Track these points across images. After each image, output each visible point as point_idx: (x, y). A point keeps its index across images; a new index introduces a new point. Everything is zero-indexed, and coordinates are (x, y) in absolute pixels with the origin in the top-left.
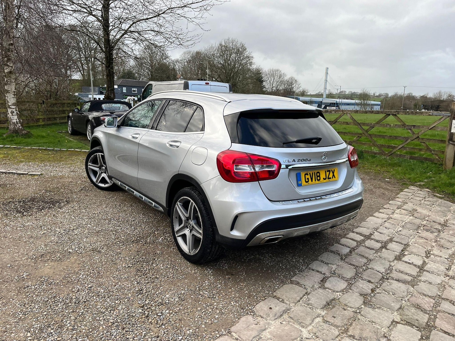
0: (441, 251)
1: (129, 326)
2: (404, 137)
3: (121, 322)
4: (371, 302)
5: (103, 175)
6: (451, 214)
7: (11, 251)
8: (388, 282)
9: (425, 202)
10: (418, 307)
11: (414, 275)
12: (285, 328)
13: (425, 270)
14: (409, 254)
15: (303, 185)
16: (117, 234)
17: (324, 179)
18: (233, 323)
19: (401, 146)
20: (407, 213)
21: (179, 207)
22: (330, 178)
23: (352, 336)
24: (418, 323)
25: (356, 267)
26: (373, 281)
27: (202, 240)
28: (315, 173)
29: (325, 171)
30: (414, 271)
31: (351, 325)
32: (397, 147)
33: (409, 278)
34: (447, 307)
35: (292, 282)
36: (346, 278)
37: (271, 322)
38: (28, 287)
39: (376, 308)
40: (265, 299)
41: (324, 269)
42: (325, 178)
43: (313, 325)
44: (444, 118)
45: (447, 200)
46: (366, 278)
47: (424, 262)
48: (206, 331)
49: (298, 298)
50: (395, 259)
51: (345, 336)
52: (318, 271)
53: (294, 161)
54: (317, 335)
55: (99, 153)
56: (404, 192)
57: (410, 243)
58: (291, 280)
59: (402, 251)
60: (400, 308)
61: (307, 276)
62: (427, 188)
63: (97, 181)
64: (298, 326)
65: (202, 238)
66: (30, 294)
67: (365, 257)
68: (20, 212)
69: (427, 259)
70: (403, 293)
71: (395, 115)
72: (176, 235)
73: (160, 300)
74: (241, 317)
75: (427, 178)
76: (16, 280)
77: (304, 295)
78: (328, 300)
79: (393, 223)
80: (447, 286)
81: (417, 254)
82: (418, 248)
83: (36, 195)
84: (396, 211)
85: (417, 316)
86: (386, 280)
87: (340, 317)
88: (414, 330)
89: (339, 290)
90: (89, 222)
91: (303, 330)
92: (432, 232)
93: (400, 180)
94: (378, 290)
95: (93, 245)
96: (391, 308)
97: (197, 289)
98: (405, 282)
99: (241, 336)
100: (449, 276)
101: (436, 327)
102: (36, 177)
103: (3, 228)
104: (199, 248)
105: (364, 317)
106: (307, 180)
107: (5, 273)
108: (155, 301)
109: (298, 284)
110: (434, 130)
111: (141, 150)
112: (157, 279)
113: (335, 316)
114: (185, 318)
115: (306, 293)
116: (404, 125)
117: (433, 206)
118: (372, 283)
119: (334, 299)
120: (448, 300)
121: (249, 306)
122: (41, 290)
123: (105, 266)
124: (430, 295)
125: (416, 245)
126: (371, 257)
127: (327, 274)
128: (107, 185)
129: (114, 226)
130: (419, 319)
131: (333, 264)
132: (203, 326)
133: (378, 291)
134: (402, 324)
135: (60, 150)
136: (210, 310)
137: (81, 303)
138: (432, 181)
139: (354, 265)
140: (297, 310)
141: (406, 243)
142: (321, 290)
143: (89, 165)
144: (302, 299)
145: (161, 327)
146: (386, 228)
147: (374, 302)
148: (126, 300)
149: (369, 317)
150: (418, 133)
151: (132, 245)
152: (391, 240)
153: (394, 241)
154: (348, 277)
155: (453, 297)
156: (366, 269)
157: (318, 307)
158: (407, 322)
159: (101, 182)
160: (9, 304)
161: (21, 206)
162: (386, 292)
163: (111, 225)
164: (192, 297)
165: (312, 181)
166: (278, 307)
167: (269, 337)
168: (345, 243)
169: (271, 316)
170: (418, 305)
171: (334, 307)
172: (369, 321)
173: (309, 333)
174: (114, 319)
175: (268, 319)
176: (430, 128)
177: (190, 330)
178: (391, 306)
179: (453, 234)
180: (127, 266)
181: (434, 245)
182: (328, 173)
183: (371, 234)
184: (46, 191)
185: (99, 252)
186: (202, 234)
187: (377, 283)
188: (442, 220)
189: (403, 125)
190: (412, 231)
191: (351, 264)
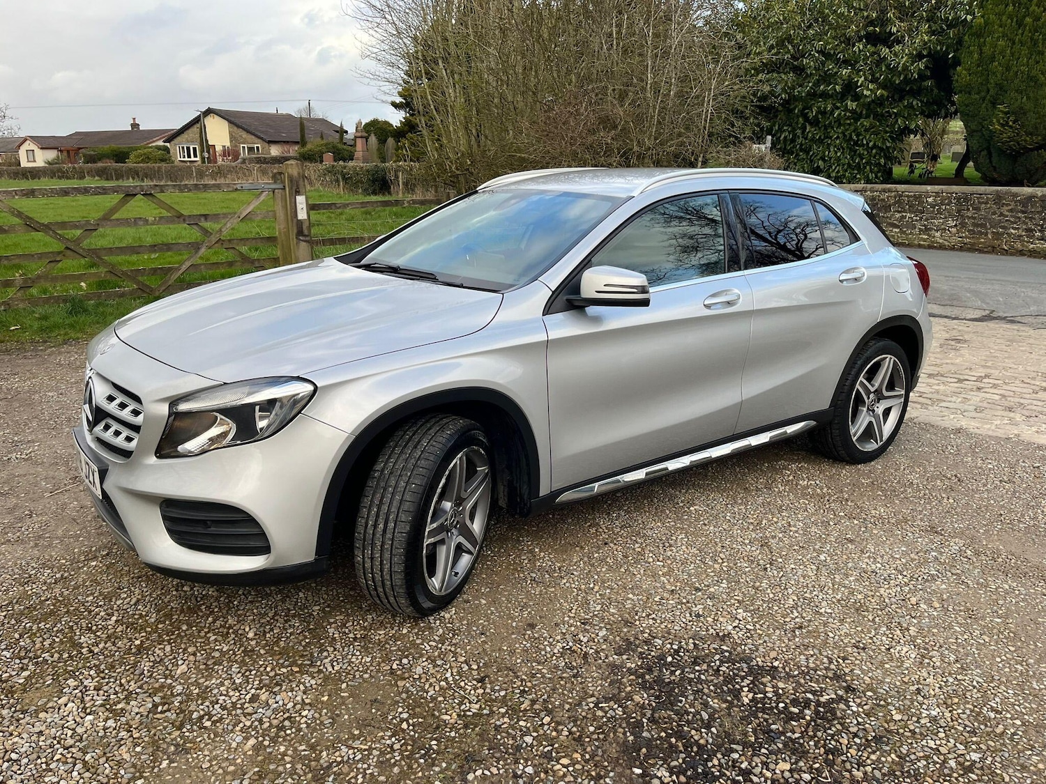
19: (188, 264)
44: (265, 194)
71: (152, 195)
110: (251, 219)
116: (180, 217)
150: (219, 231)
176: (241, 217)
189: (177, 217)
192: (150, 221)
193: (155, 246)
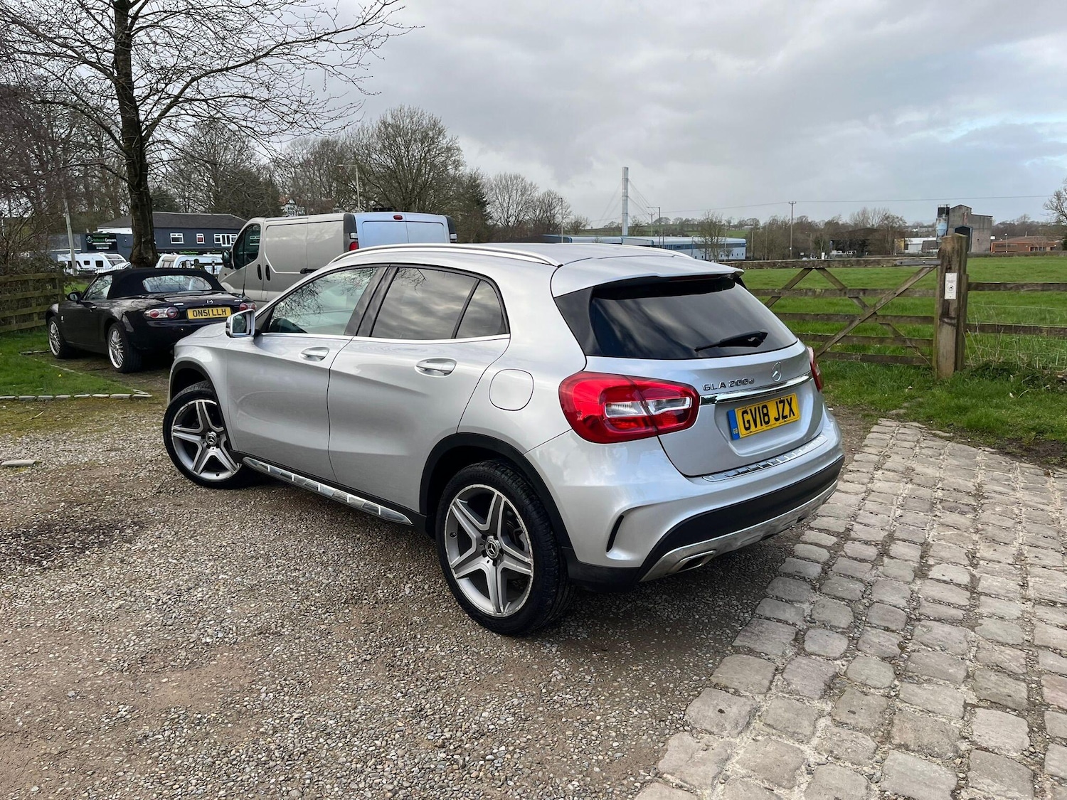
0: (995, 550)
1: (435, 793)
2: (847, 315)
3: (410, 787)
4: (909, 671)
5: (213, 451)
6: (982, 471)
7: (58, 657)
8: (923, 626)
9: (923, 451)
10: (999, 669)
11: (965, 606)
12: (768, 749)
13: (981, 594)
14: (938, 564)
15: (741, 436)
16: (300, 588)
17: (777, 420)
18: (657, 756)
19: (841, 335)
20: (898, 478)
21: (459, 511)
22: (786, 417)
23: (903, 745)
24: (1014, 701)
25: (849, 602)
26: (894, 628)
27: (532, 579)
28: (759, 408)
29: (777, 403)
30: (962, 598)
31: (891, 723)
32: (832, 338)
33: (959, 614)
34: (1052, 662)
35: (737, 651)
36: (839, 628)
37: (732, 740)
38: (146, 737)
39: (923, 683)
40: (700, 693)
41: (789, 614)
42: (777, 417)
43: (818, 734)
44: (925, 270)
45: (963, 443)
46: (878, 623)
47: (973, 576)
48: (607, 779)
49: (766, 683)
50: (915, 576)
51: (890, 748)
52: (779, 621)
53: (723, 385)
54: (837, 755)
55: (201, 401)
56: (873, 432)
57: (930, 540)
58: (733, 647)
59: (922, 557)
60: (968, 676)
61: (761, 632)
62: (914, 421)
63: (196, 468)
64: (790, 742)
65: (532, 575)
66: (160, 755)
67: (857, 579)
68: (32, 562)
69: (976, 569)
70: (960, 645)
71: (823, 269)
72: (455, 576)
73: (474, 726)
74: (667, 739)
75: (906, 399)
76: (107, 724)
77: (775, 675)
78: (826, 678)
79: (880, 500)
80: (1034, 621)
81: (952, 560)
82: (949, 547)
83: (49, 517)
84: (876, 476)
85: (1005, 687)
86: (917, 623)
87: (863, 711)
88: (1011, 717)
89: (837, 655)
90: (219, 568)
91: (803, 747)
92: (962, 513)
93: (854, 407)
94: (910, 644)
95: (254, 622)
96: (950, 679)
97: (544, 691)
98: (953, 622)
99: (688, 779)
100: (1030, 600)
101: (1048, 705)
102: (25, 471)
103: (7, 604)
104: (526, 598)
105: (907, 704)
106: (747, 425)
107: (71, 712)
108: (463, 729)
109: (751, 652)
110: (908, 296)
111: (337, 386)
112: (443, 681)
113: (853, 709)
114: (550, 758)
115: (776, 670)
116: (843, 290)
117: (941, 457)
118: (893, 631)
119: (836, 676)
120: (1047, 647)
121: (671, 712)
122: (183, 740)
123: (308, 666)
124: (1011, 642)
125: (942, 542)
126: (869, 577)
127: (798, 623)
128: (222, 476)
129: (284, 572)
130: (1012, 694)
131: (802, 602)
132: (597, 769)
133: (911, 646)
134: (984, 707)
135: (52, 400)
136: (595, 733)
137: (296, 758)
138: (920, 405)
139: (844, 599)
140: (774, 706)
141: (923, 541)
142: (802, 660)
143: (176, 431)
144: (774, 684)
145: (505, 785)
146: (871, 513)
147: (914, 670)
148: (397, 736)
149: (919, 701)
150: (875, 305)
151: (347, 611)
152: (891, 538)
153: (899, 540)
154: (842, 626)
155: (1055, 641)
156: (871, 605)
157: (814, 696)
158: (992, 702)
159: (207, 469)
160: (120, 784)
161: (25, 546)
162: (928, 646)
163: (276, 569)
164: (541, 709)
165: (756, 426)
166: (736, 709)
167: (744, 772)
168: (806, 554)
169: (729, 728)
170: (997, 666)
171: (842, 691)
172: (922, 711)
173: (819, 753)
174: (392, 783)
175: (725, 733)
176: (897, 293)
177: (573, 783)
178: (950, 674)
179: (1003, 512)
180: (360, 661)
181: (977, 539)
182: (781, 406)
183: (848, 530)
184: (70, 504)
185: (278, 634)
186: (532, 565)
187: (902, 630)
188: (970, 484)
189: (841, 290)
190: (922, 514)
191: (836, 597)
192: (817, 293)
193: (818, 315)
